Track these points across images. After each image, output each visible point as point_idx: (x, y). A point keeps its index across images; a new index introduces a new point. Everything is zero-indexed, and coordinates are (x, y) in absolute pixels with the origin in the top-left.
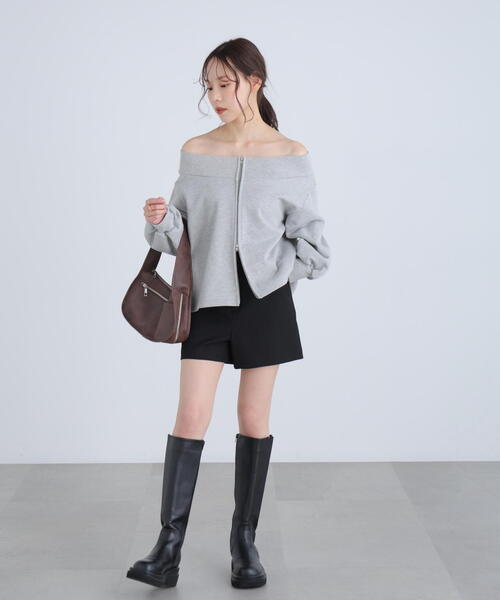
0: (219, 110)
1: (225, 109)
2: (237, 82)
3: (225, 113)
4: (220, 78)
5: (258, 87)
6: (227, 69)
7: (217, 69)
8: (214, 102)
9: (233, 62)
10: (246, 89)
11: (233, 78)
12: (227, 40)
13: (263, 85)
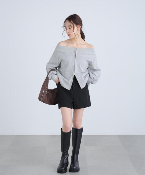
0: (69, 35)
1: (71, 35)
2: (74, 27)
3: (71, 36)
4: (69, 26)
5: (80, 28)
6: (71, 23)
7: (68, 23)
8: (67, 33)
9: (72, 21)
10: (76, 29)
11: (72, 26)
12: (71, 15)
13: (81, 28)
